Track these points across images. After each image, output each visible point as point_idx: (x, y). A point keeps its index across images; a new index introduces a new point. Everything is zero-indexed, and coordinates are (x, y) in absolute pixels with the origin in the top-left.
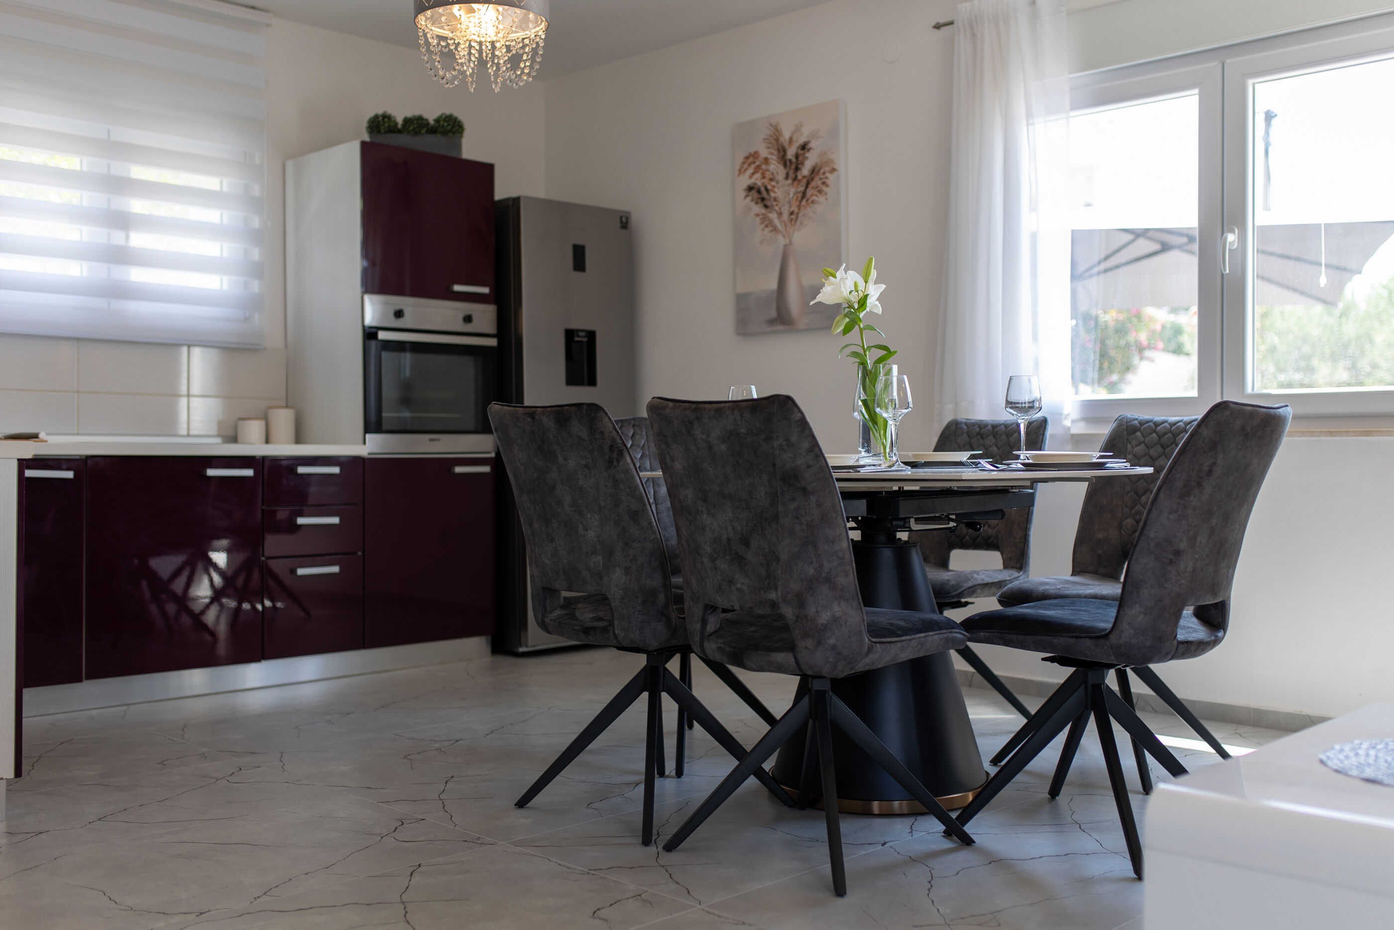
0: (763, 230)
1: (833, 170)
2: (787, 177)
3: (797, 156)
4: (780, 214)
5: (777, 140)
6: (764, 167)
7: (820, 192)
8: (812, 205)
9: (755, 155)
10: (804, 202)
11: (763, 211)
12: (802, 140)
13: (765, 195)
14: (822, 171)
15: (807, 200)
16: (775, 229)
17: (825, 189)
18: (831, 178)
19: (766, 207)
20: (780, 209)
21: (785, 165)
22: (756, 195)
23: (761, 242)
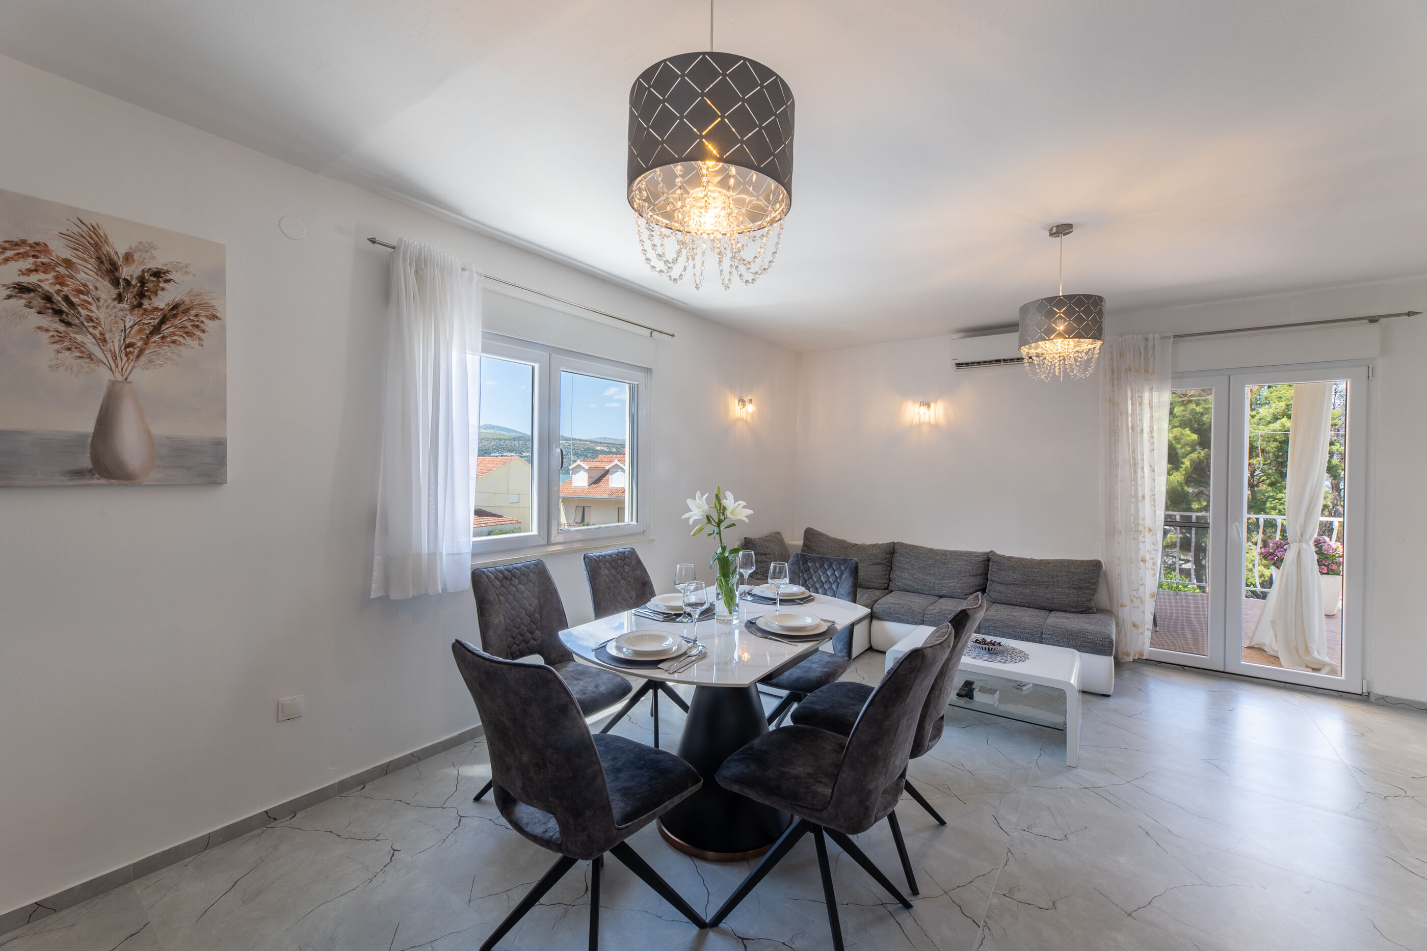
0: (58, 352)
1: (214, 317)
2: (120, 298)
3: (142, 280)
4: (102, 340)
5: (97, 247)
6: (62, 270)
7: (189, 334)
8: (172, 345)
9: (38, 249)
10: (156, 338)
11: (62, 328)
12: (154, 265)
13: (64, 307)
14: (193, 312)
15: (163, 338)
16: (90, 357)
17: (198, 333)
18: (209, 325)
19: (68, 324)
20: (101, 334)
21: (115, 282)
22: (39, 302)
23: (54, 368)
